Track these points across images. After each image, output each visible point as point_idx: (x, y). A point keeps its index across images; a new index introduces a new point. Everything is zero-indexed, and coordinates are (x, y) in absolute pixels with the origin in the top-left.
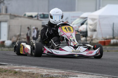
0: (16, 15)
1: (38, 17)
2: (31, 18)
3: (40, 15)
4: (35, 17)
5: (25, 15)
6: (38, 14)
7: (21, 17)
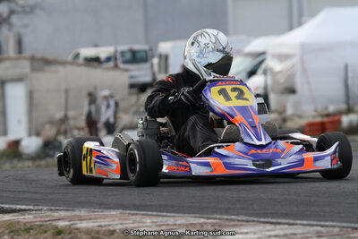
0: (50, 57)
1: (116, 59)
2: (95, 64)
3: (123, 53)
4: (108, 59)
5: (77, 56)
7: (64, 63)
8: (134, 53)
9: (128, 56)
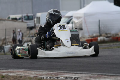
1: (22, 19)
2: (15, 20)
3: (24, 17)
4: (20, 19)
6: (22, 16)
8: (28, 17)
9: (26, 17)
